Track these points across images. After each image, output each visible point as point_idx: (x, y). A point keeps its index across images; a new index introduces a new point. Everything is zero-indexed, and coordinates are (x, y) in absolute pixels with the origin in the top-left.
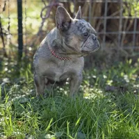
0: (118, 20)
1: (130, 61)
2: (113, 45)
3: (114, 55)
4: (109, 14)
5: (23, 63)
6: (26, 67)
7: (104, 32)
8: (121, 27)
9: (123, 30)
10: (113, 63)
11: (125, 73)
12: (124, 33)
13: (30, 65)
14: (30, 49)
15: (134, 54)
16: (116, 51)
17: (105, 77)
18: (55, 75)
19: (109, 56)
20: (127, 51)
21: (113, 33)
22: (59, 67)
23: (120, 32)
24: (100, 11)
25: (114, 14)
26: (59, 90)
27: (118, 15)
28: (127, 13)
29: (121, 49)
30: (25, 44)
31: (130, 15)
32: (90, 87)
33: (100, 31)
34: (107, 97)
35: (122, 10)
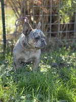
0: (58, 25)
1: (65, 48)
2: (55, 38)
3: (56, 45)
4: (53, 22)
5: (6, 51)
6: (8, 53)
7: (50, 32)
8: (59, 29)
9: (60, 30)
10: (56, 49)
11: (63, 55)
12: (61, 32)
13: (10, 53)
14: (10, 42)
15: (67, 43)
16: (57, 42)
17: (52, 58)
18: (25, 59)
19: (53, 45)
20: (63, 42)
21: (55, 32)
22: (27, 55)
23: (59, 32)
24: (48, 20)
25: (55, 22)
26: (27, 66)
27: (58, 22)
28: (62, 21)
29: (60, 41)
30: (7, 39)
31: (64, 22)
32: (43, 64)
33: (48, 31)
34: (53, 71)
35: (59, 19)
